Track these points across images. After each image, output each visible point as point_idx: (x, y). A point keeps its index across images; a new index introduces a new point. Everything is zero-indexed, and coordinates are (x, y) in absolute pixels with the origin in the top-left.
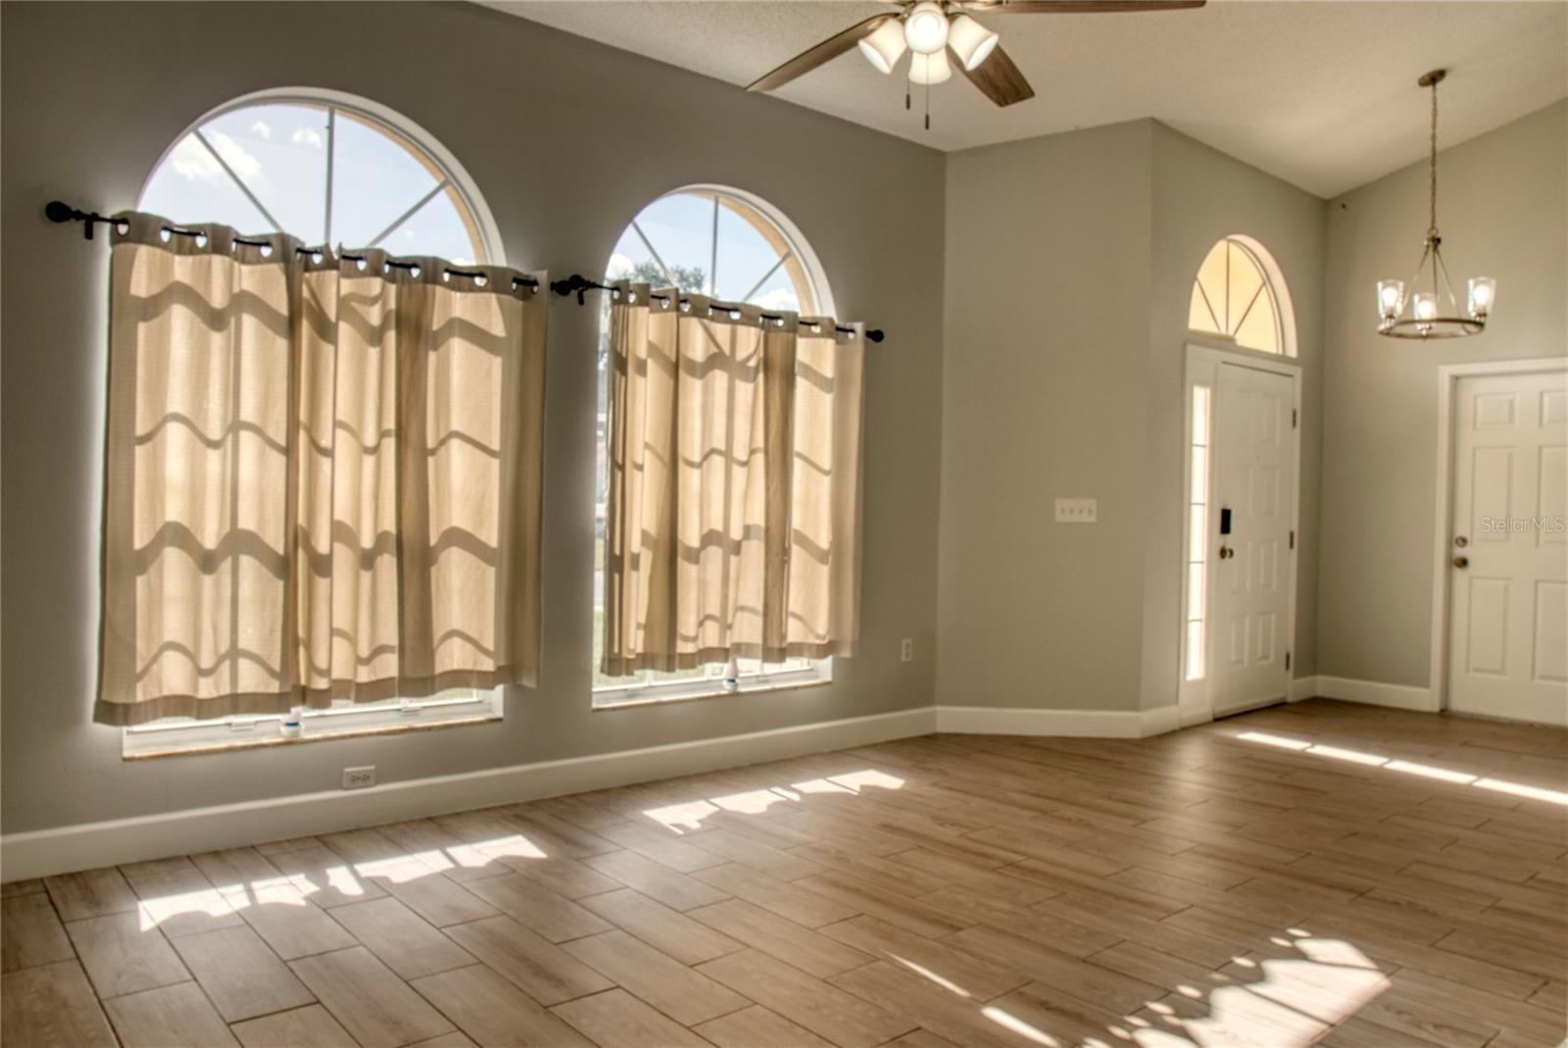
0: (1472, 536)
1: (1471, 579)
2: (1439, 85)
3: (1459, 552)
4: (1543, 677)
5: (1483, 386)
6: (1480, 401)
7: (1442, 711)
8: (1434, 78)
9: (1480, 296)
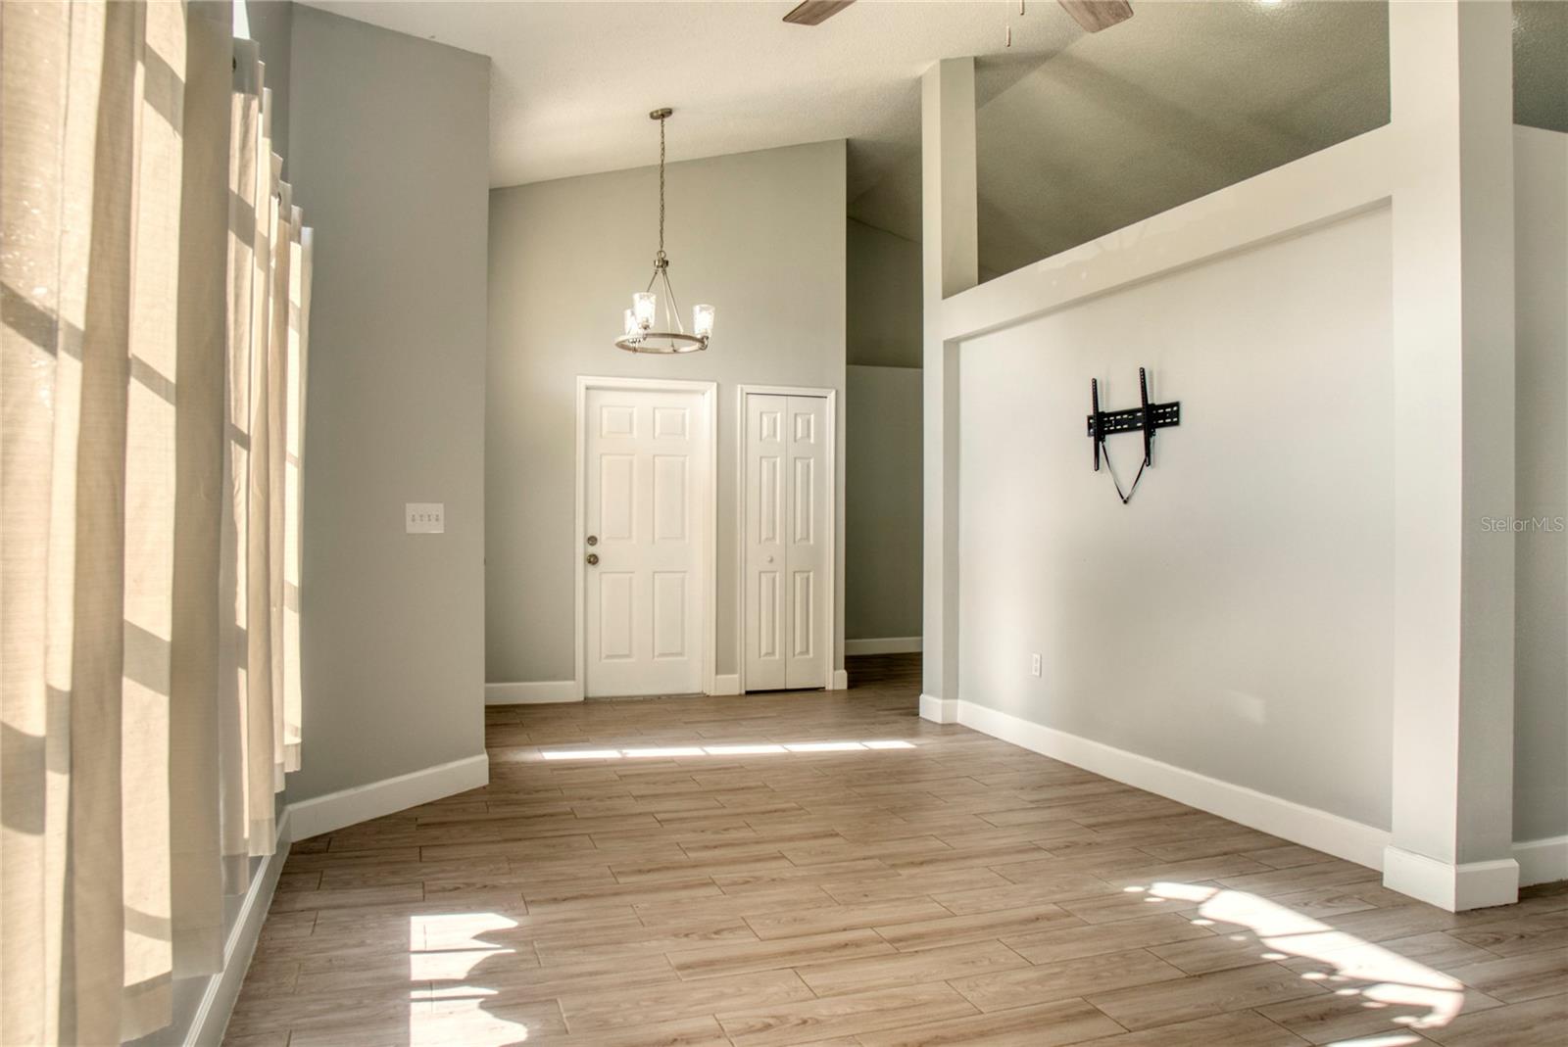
0: (600, 535)
1: (601, 574)
2: (666, 120)
3: (592, 550)
4: (662, 655)
5: (607, 398)
6: (605, 411)
7: (585, 699)
8: (664, 114)
9: (703, 321)
